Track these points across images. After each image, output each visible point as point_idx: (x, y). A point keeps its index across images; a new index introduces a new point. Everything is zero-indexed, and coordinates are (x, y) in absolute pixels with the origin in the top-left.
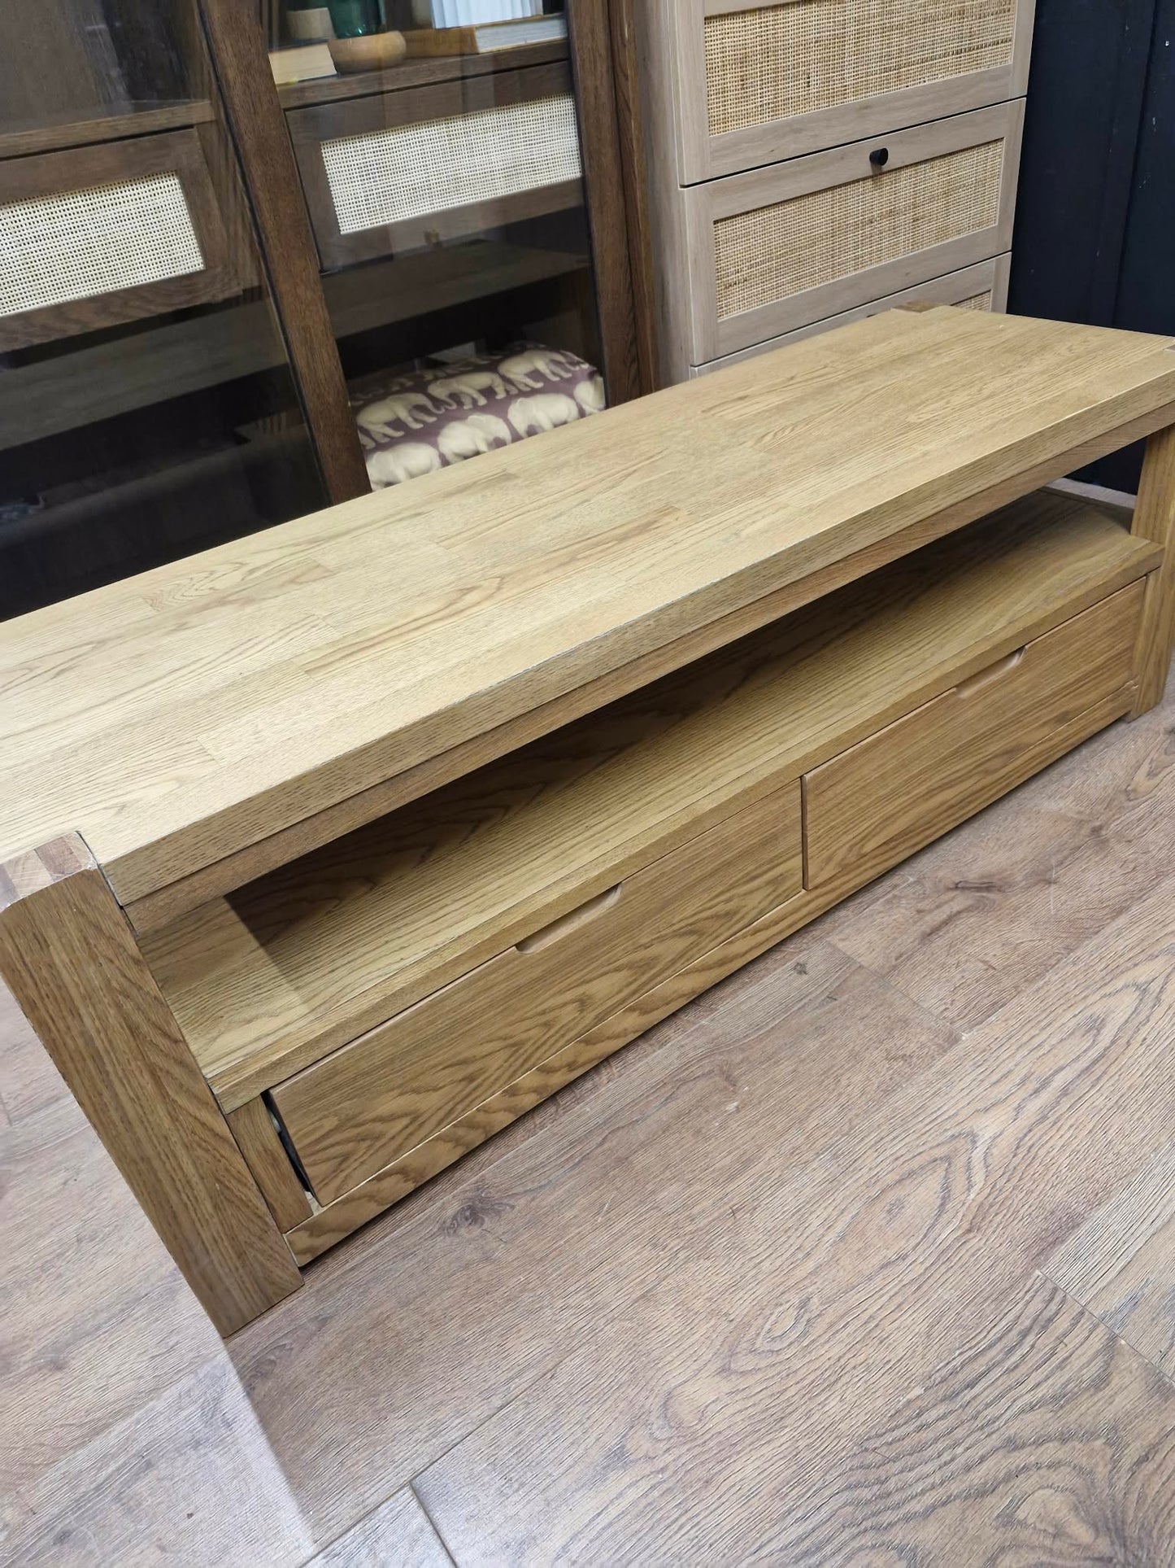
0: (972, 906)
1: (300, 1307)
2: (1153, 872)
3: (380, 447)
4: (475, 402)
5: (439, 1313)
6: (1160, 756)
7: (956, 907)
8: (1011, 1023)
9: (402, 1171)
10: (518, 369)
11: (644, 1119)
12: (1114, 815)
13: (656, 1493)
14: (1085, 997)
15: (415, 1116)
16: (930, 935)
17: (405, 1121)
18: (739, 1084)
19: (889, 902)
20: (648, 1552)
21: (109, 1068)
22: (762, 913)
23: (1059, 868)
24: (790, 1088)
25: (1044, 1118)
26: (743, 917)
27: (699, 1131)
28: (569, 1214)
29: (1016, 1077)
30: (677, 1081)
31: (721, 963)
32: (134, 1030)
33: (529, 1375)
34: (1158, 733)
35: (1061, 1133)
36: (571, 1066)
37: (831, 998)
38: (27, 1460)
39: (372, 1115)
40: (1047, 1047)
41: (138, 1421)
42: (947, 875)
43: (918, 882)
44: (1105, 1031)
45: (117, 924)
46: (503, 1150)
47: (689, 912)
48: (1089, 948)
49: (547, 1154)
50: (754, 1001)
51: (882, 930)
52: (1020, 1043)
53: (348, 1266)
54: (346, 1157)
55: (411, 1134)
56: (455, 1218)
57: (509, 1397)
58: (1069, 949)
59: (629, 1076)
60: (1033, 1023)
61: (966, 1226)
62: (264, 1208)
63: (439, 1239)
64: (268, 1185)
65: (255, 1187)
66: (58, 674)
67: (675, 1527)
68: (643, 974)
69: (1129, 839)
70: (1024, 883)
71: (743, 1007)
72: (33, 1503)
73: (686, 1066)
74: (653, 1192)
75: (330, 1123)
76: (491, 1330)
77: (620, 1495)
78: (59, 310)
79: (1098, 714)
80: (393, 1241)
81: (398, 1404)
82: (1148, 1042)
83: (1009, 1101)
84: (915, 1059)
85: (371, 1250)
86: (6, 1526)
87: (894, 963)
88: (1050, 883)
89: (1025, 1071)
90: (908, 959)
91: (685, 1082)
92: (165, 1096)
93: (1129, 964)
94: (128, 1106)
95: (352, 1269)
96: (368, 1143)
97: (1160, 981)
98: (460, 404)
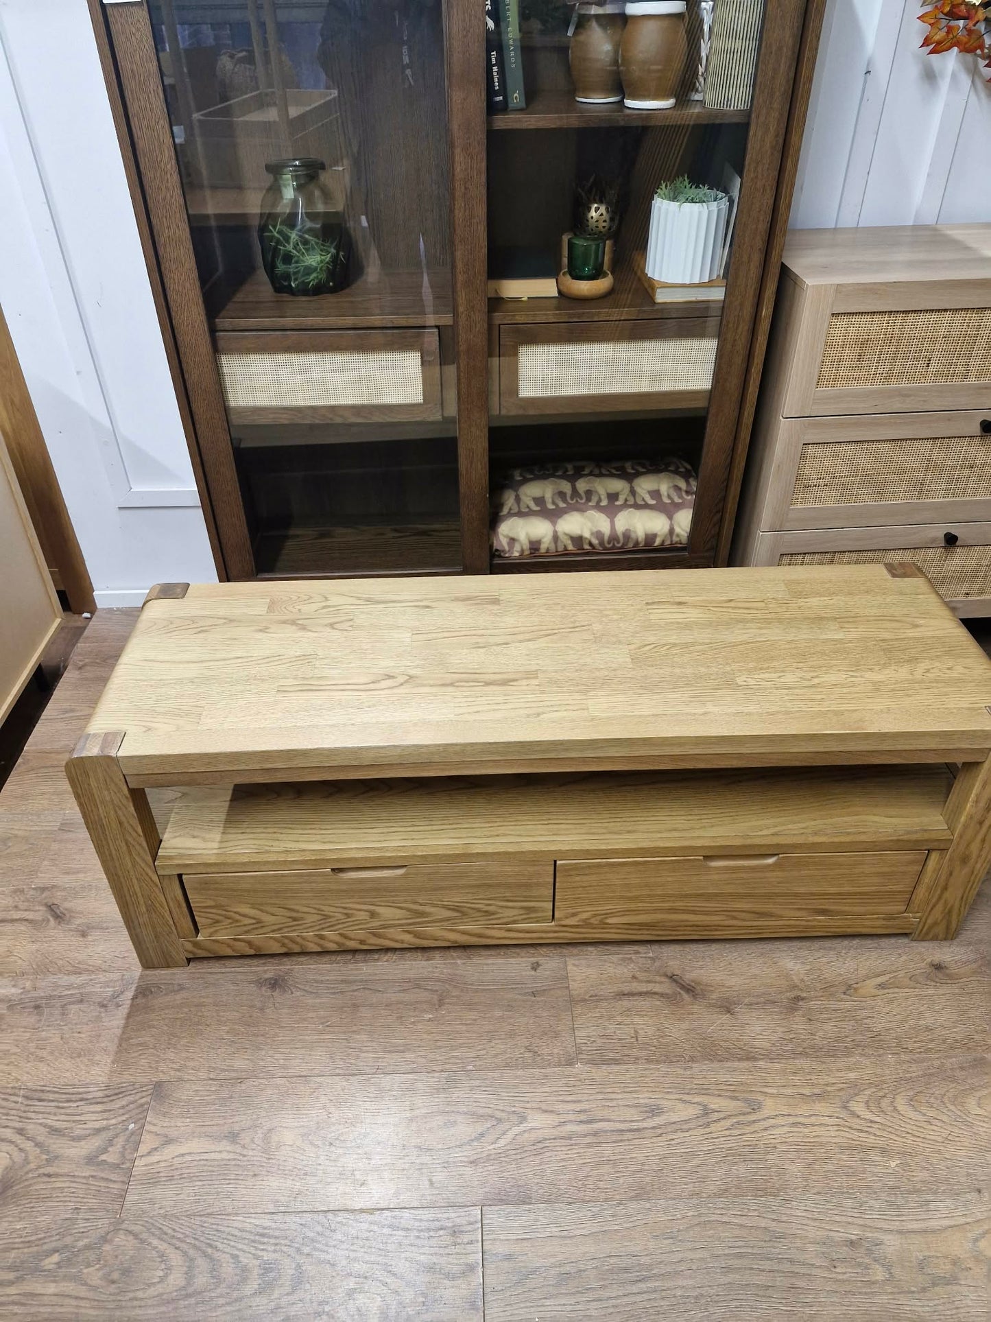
0: (667, 994)
1: (180, 975)
2: (801, 1049)
3: (520, 514)
4: (600, 500)
5: (225, 1019)
6: (904, 977)
7: (657, 988)
8: (611, 1076)
9: (249, 943)
10: (645, 485)
11: (383, 992)
12: (822, 996)
13: (234, 1163)
14: (668, 1092)
15: (259, 921)
16: (624, 995)
17: (254, 921)
18: (442, 1007)
19: (624, 960)
20: (210, 1182)
21: (107, 833)
22: (514, 922)
23: (746, 1007)
24: (464, 1027)
25: (570, 1138)
26: (499, 918)
27: (401, 1017)
28: (310, 1015)
29: (579, 1107)
30: (417, 984)
31: (480, 936)
32: (121, 823)
33: (234, 1075)
34: (923, 960)
35: (569, 1152)
36: (362, 942)
37: (534, 994)
38: (48, 966)
39: (235, 910)
40: (614, 1103)
41: (91, 980)
42: (674, 966)
43: (653, 959)
44: (656, 1119)
45: (120, 780)
46: (312, 962)
47: (458, 900)
48: (704, 1067)
49: (328, 978)
50: (495, 967)
51: (602, 974)
52: (603, 1090)
53: (209, 970)
54: (218, 922)
55: (256, 928)
56: (266, 980)
57: (218, 1078)
58: (692, 1059)
59: (398, 965)
60: (622, 1085)
61: (471, 1159)
62: (172, 923)
63: (252, 985)
64: (175, 914)
65: (168, 912)
66: (200, 632)
67: (228, 1182)
68: (417, 917)
69: (812, 1018)
70: (714, 1001)
71: (485, 967)
72: (38, 985)
73: (429, 979)
74: (354, 1031)
75: (211, 903)
76: (236, 1043)
77: (220, 1152)
78: (332, 408)
79: (867, 923)
80: (235, 972)
81: (179, 1046)
82: (673, 1142)
83: (561, 1116)
84: (539, 1058)
85: (224, 970)
86: (24, 988)
87: (587, 998)
88: (729, 1012)
89: (587, 1107)
90: (597, 1000)
91: (419, 987)
92: (131, 854)
93: (716, 1092)
94: (114, 852)
95: (210, 973)
96: (230, 921)
97: (722, 1115)
98: (589, 500)
